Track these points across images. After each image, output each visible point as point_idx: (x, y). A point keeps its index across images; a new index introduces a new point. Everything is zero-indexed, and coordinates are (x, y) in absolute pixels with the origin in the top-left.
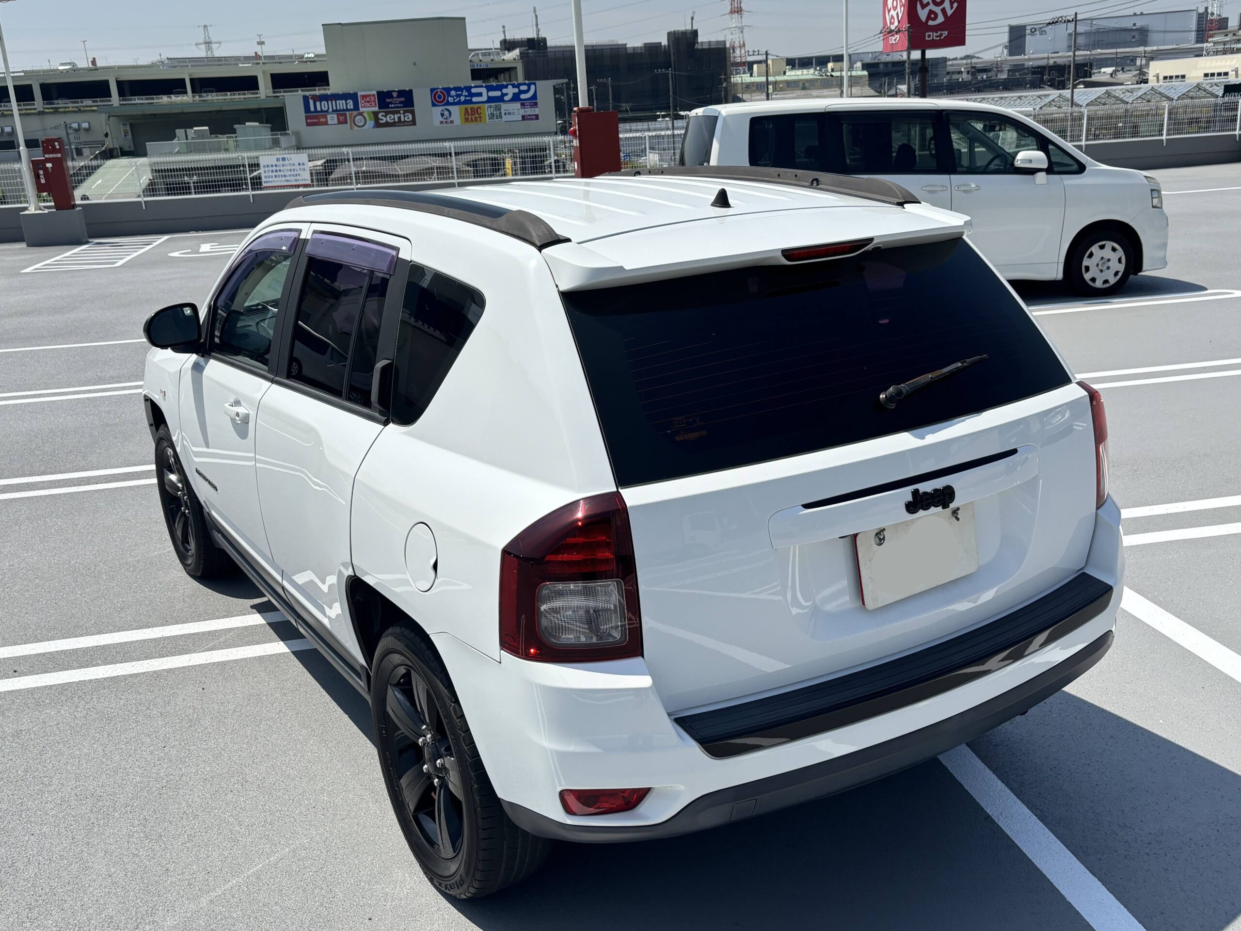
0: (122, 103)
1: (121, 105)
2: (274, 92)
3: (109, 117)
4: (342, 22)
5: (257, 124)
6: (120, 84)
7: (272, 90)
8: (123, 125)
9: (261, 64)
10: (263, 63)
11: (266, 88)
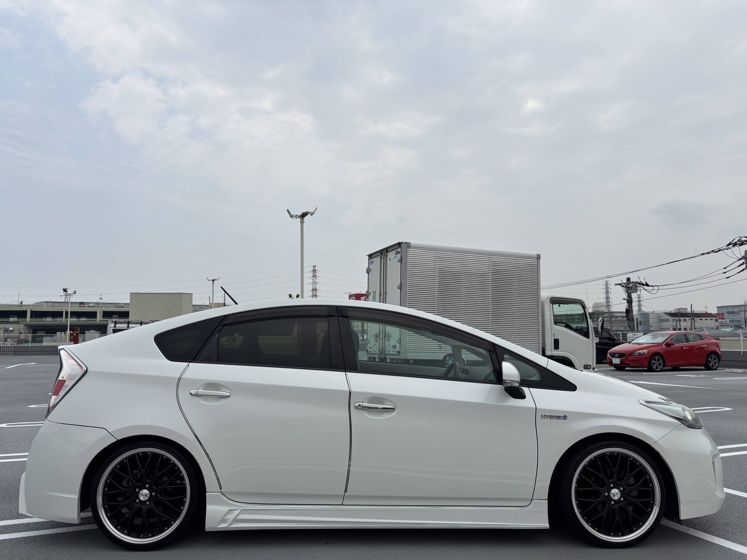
0: (31, 320)
1: (30, 321)
2: (103, 319)
3: (25, 326)
4: (139, 292)
5: (95, 331)
6: (32, 312)
7: (102, 318)
8: (29, 329)
9: (99, 307)
10: (101, 307)
11: (100, 317)
